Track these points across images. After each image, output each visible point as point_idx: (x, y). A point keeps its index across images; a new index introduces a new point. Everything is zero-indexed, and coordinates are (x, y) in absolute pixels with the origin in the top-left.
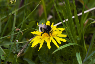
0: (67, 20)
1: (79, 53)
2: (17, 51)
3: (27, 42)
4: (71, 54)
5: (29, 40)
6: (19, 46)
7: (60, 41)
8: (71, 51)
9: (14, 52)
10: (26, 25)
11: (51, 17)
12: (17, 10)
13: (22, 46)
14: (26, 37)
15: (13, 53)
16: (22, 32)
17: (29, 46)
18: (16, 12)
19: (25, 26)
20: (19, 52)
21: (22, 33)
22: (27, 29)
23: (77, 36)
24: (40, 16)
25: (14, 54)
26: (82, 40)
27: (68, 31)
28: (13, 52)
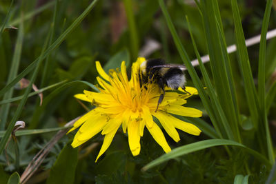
0: (206, 59)
1: (246, 178)
2: (22, 163)
3: (60, 129)
4: (219, 178)
5: (67, 125)
6: (28, 146)
7: (178, 130)
8: (219, 167)
9: (11, 167)
10: (60, 71)
11: (153, 46)
12: (29, 16)
13: (40, 147)
14: (57, 115)
15: (7, 169)
16: (41, 95)
17: (65, 145)
18: (25, 22)
19: (54, 73)
20: (27, 166)
21: (41, 98)
22: (59, 83)
23: (245, 118)
24: (115, 41)
25: (10, 173)
26: (260, 132)
27: (209, 98)
28: (5, 167)
